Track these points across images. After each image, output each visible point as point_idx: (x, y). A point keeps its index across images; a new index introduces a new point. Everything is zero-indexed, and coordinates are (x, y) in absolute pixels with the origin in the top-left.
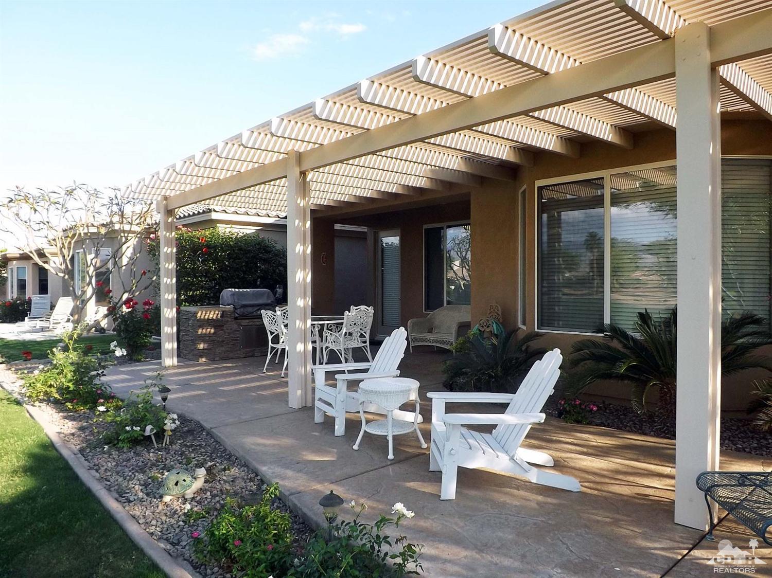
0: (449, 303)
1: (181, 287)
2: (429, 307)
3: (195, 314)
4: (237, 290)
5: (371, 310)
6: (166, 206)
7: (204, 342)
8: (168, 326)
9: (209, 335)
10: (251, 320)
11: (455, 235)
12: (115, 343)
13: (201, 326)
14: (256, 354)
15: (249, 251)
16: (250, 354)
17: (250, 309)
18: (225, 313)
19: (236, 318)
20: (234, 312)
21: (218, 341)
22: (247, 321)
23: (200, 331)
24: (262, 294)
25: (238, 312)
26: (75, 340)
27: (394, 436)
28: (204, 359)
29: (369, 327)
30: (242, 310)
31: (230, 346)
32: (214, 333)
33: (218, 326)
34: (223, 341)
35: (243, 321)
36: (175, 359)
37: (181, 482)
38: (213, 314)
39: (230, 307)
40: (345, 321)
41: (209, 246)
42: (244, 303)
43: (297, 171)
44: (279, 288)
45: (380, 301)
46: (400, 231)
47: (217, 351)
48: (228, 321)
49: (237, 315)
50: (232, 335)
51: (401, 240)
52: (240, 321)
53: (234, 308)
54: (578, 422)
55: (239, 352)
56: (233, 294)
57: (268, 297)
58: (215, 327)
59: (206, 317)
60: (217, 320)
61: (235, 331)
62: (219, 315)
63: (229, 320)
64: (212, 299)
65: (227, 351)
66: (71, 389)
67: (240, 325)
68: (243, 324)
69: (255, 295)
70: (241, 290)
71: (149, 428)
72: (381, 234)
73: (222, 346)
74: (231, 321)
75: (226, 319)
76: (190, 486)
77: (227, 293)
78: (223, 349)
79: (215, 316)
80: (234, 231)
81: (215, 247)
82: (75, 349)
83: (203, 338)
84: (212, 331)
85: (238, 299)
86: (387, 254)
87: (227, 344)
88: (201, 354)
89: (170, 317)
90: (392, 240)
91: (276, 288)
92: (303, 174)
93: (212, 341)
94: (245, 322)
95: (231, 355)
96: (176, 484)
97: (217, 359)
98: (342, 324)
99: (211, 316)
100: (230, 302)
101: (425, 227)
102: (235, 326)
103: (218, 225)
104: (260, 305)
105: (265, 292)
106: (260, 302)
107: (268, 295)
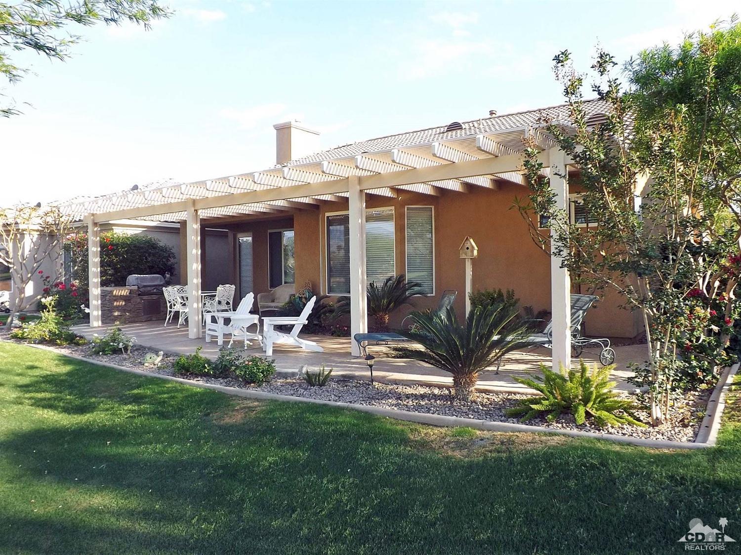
0: (285, 283)
1: (103, 273)
2: (273, 285)
3: (111, 292)
4: (139, 276)
5: (233, 287)
6: (93, 220)
7: (118, 310)
8: (95, 300)
9: (122, 306)
10: (149, 296)
11: (288, 236)
12: (83, 305)
13: (116, 300)
14: (153, 319)
15: (142, 248)
16: (150, 319)
17: (149, 289)
18: (132, 291)
19: (139, 295)
20: (138, 290)
21: (128, 310)
22: (147, 296)
23: (115, 304)
24: (156, 278)
25: (141, 290)
26: (53, 306)
28: (118, 322)
29: (232, 297)
30: (143, 288)
31: (136, 313)
32: (125, 305)
33: (128, 300)
34: (131, 310)
36: (100, 323)
37: (152, 357)
38: (123, 292)
39: (136, 287)
40: (217, 294)
41: (112, 245)
42: (145, 284)
43: (193, 209)
44: (168, 274)
45: (238, 282)
46: (252, 233)
47: (127, 317)
48: (134, 296)
49: (140, 292)
50: (137, 306)
51: (253, 239)
52: (142, 296)
53: (138, 288)
54: (339, 336)
55: (142, 318)
56: (137, 278)
57: (161, 281)
58: (125, 301)
59: (119, 294)
60: (126, 296)
61: (139, 303)
62: (128, 293)
64: (121, 282)
65: (134, 317)
66: (57, 333)
67: (142, 299)
68: (144, 299)
69: (152, 279)
70: (142, 276)
71: (121, 344)
72: (239, 235)
73: (130, 313)
74: (136, 297)
76: (156, 359)
77: (132, 278)
78: (131, 315)
79: (125, 293)
80: (125, 232)
81: (117, 245)
82: (53, 311)
83: (118, 308)
84: (124, 303)
85: (141, 281)
86: (243, 247)
87: (133, 312)
88: (117, 318)
89: (96, 294)
90: (246, 239)
91: (165, 274)
92: (196, 211)
93: (123, 310)
94: (145, 297)
95: (137, 319)
96: (150, 358)
97: (127, 322)
98: (215, 295)
100: (134, 284)
101: (269, 231)
102: (139, 300)
103: (113, 227)
104: (156, 286)
105: (158, 277)
106: (156, 283)
107: (161, 279)
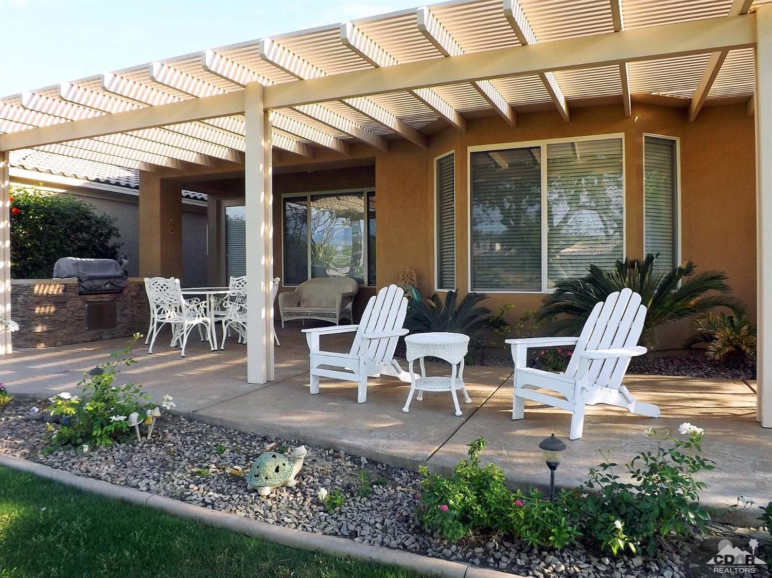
2: (288, 281)
3: (31, 288)
4: (79, 259)
7: (43, 323)
9: (49, 315)
10: (98, 296)
13: (38, 304)
14: (104, 337)
16: (98, 337)
17: (98, 282)
18: (68, 286)
19: (81, 294)
20: (79, 285)
21: (61, 322)
22: (94, 296)
23: (37, 310)
24: (110, 265)
25: (85, 286)
27: (457, 391)
28: (43, 345)
30: (88, 282)
31: (73, 328)
32: (54, 312)
33: (60, 303)
34: (66, 322)
35: (89, 296)
36: (10, 347)
38: (52, 288)
39: (75, 280)
42: (90, 275)
43: (261, 108)
47: (59, 334)
48: (71, 297)
49: (82, 289)
50: (76, 314)
52: (85, 296)
53: (80, 280)
55: (84, 335)
56: (77, 264)
57: (117, 269)
58: (56, 304)
59: (45, 292)
60: (58, 296)
61: (80, 309)
62: (61, 290)
63: (73, 295)
65: (71, 334)
67: (85, 302)
68: (89, 300)
69: (101, 267)
70: (84, 260)
72: (225, 203)
73: (65, 328)
74: (76, 297)
75: (70, 294)
77: (67, 263)
78: (66, 331)
79: (56, 290)
83: (41, 319)
84: (53, 309)
85: (83, 270)
86: (231, 228)
87: (71, 324)
88: (39, 338)
93: (52, 321)
94: (91, 298)
95: (75, 338)
96: (277, 470)
97: (60, 343)
99: (51, 290)
100: (73, 273)
102: (80, 303)
104: (109, 277)
105: (111, 263)
106: (109, 273)
107: (116, 265)
